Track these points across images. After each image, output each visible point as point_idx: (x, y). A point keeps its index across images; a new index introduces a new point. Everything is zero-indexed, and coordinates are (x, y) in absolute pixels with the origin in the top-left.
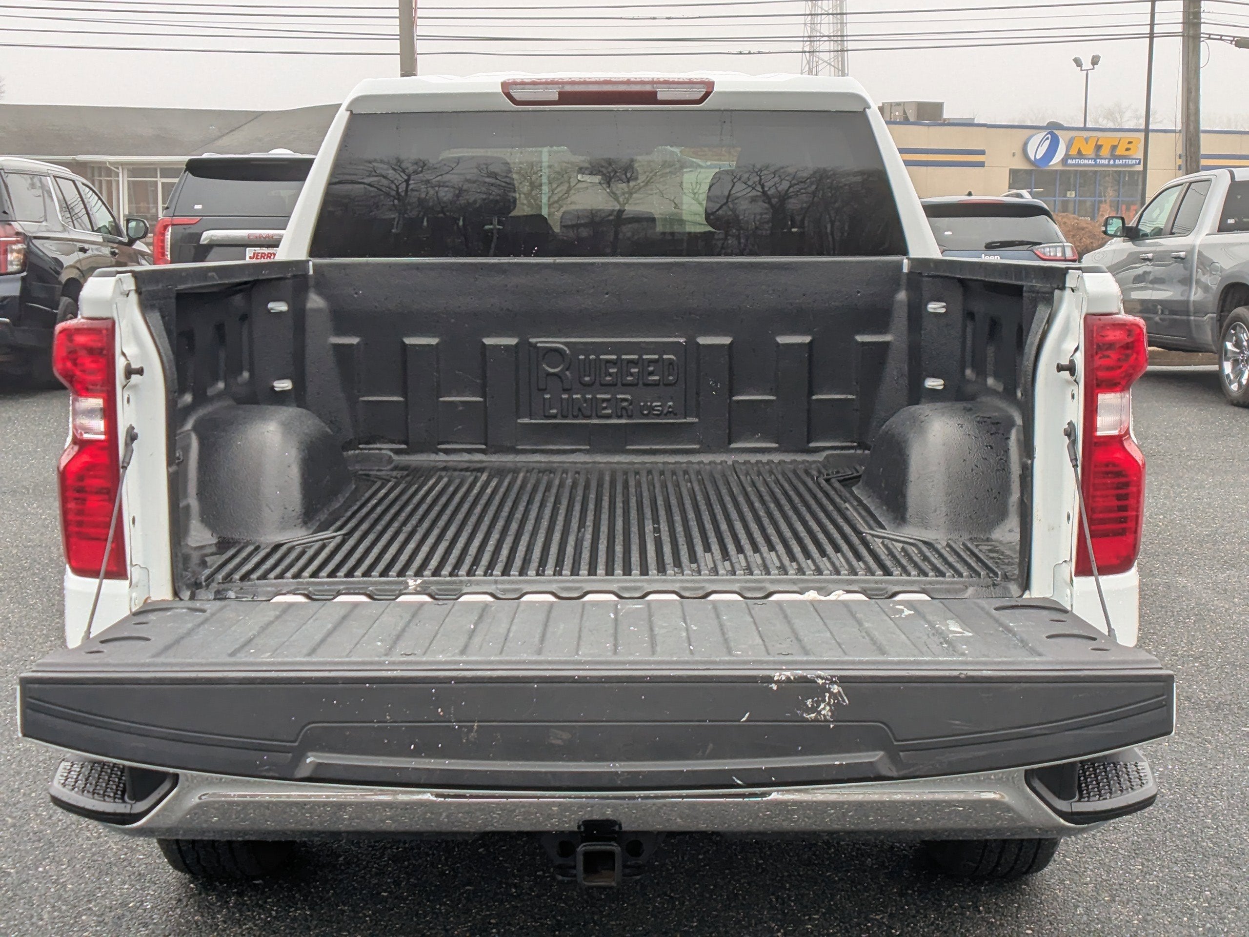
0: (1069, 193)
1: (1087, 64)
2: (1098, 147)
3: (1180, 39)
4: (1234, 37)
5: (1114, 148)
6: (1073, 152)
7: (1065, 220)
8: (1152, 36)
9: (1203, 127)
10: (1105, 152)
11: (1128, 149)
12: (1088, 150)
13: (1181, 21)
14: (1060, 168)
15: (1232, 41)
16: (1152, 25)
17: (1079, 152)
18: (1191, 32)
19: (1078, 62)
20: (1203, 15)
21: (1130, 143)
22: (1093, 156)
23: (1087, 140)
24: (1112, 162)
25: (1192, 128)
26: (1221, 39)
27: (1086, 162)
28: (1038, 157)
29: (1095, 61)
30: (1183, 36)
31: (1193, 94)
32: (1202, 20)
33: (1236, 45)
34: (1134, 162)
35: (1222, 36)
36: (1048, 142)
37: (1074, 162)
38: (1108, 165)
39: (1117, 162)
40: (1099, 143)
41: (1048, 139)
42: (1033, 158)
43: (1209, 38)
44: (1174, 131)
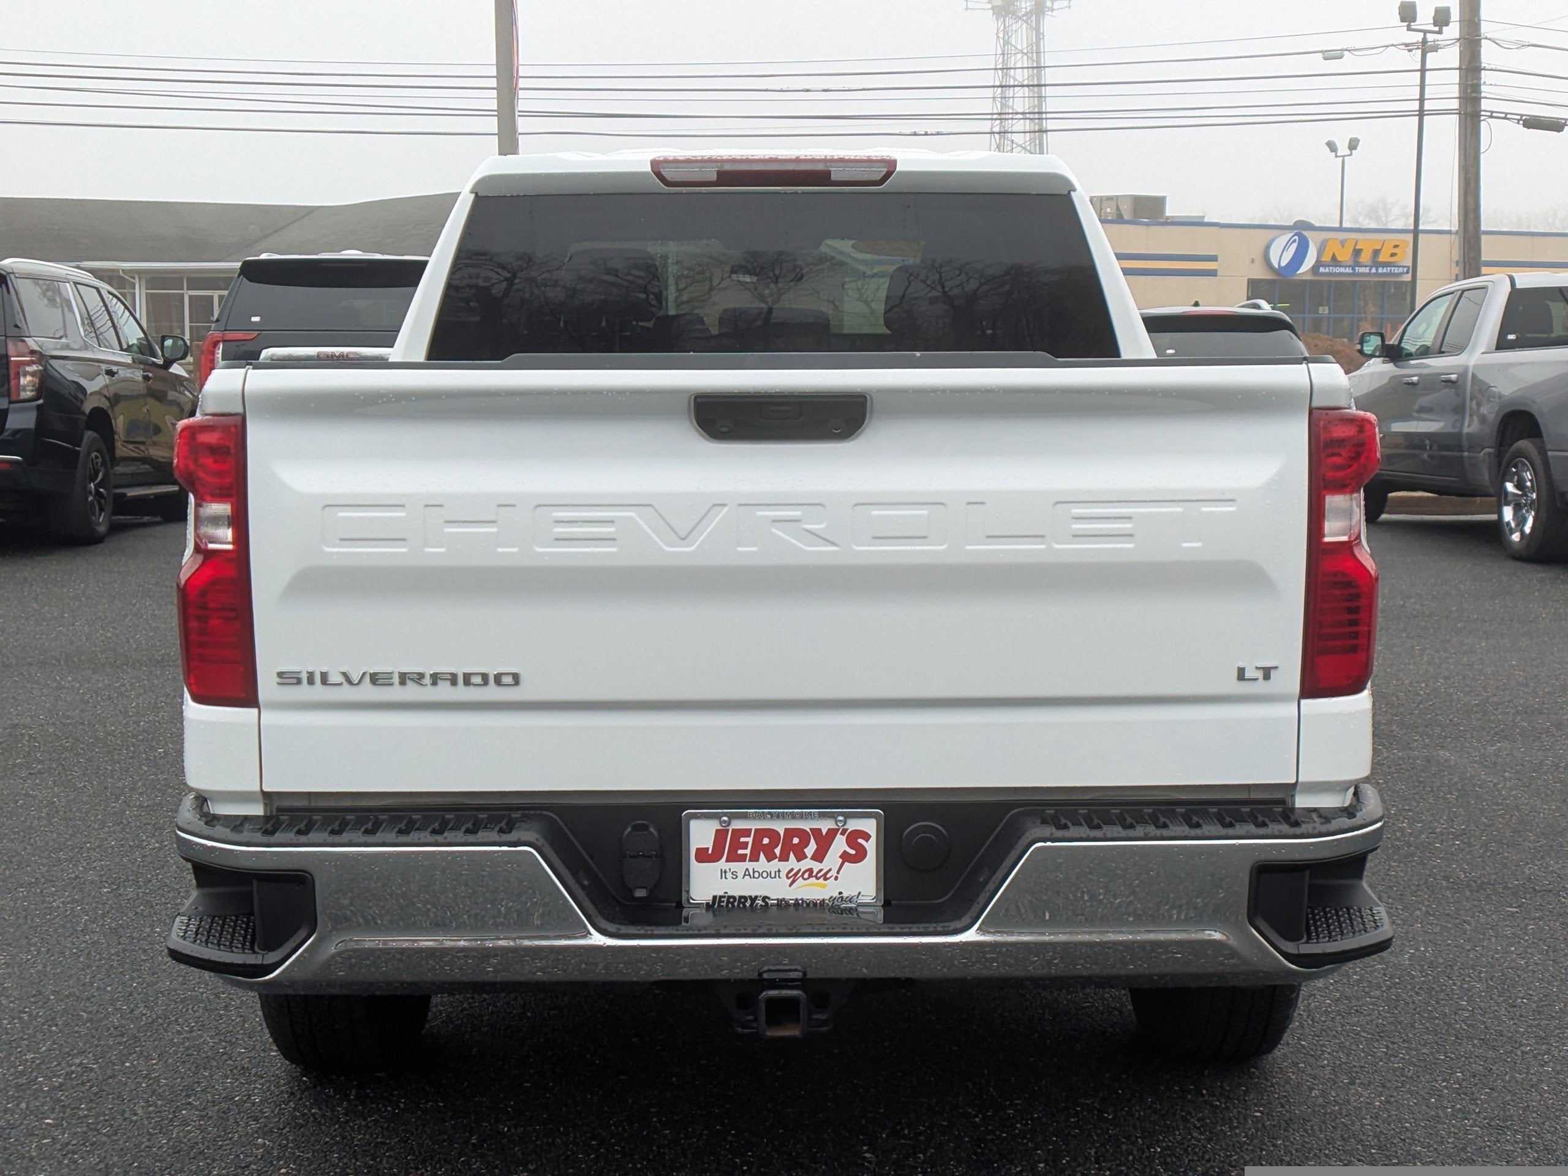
0: (1321, 309)
1: (1343, 149)
2: (1357, 252)
3: (1455, 118)
4: (1522, 115)
5: (1376, 253)
6: (1326, 258)
7: (1316, 342)
8: (1421, 113)
9: (1483, 228)
10: (1365, 258)
11: (1393, 255)
12: (1345, 256)
13: (1457, 95)
14: (1309, 277)
15: (1519, 120)
16: (1422, 100)
17: (1334, 258)
18: (1469, 110)
19: (1332, 146)
20: (1483, 88)
21: (1396, 246)
22: (1351, 263)
23: (1343, 243)
24: (1374, 270)
25: (1471, 227)
26: (1505, 118)
27: (1342, 270)
28: (1283, 264)
29: (1353, 145)
30: (1459, 114)
31: (1472, 185)
32: (1483, 95)
33: (1524, 126)
34: (1401, 270)
35: (1506, 114)
36: (1295, 245)
37: (1327, 270)
38: (1369, 274)
39: (1380, 270)
40: (1358, 247)
41: (1294, 241)
42: (1276, 266)
43: (1491, 117)
44: (1449, 232)
